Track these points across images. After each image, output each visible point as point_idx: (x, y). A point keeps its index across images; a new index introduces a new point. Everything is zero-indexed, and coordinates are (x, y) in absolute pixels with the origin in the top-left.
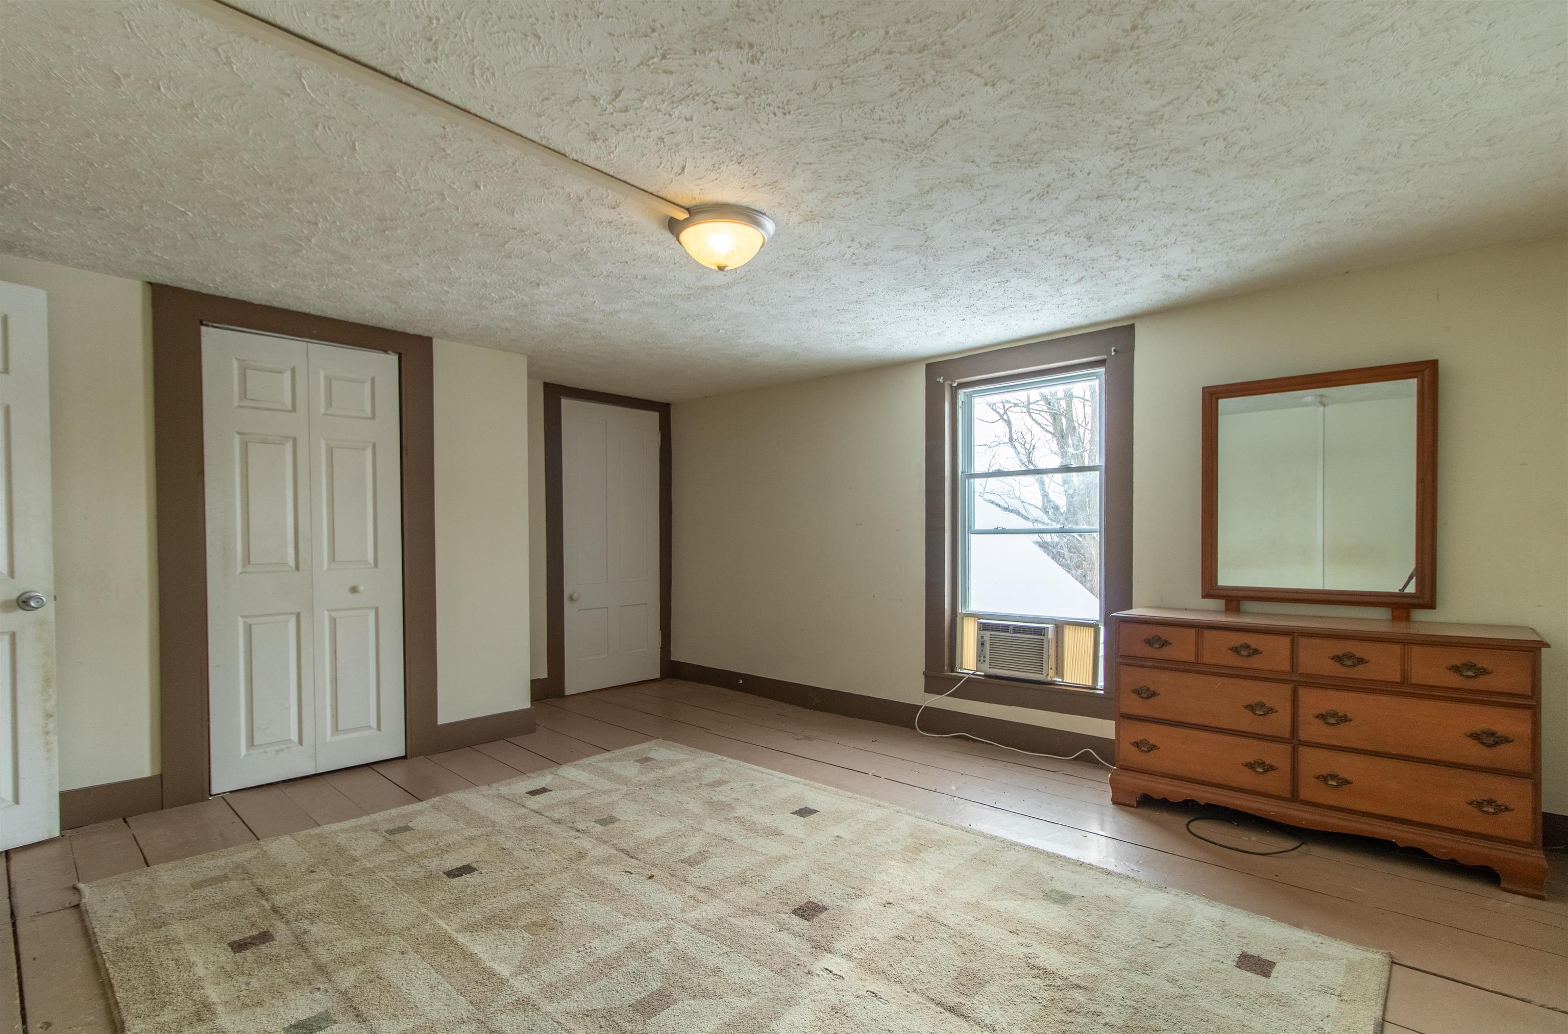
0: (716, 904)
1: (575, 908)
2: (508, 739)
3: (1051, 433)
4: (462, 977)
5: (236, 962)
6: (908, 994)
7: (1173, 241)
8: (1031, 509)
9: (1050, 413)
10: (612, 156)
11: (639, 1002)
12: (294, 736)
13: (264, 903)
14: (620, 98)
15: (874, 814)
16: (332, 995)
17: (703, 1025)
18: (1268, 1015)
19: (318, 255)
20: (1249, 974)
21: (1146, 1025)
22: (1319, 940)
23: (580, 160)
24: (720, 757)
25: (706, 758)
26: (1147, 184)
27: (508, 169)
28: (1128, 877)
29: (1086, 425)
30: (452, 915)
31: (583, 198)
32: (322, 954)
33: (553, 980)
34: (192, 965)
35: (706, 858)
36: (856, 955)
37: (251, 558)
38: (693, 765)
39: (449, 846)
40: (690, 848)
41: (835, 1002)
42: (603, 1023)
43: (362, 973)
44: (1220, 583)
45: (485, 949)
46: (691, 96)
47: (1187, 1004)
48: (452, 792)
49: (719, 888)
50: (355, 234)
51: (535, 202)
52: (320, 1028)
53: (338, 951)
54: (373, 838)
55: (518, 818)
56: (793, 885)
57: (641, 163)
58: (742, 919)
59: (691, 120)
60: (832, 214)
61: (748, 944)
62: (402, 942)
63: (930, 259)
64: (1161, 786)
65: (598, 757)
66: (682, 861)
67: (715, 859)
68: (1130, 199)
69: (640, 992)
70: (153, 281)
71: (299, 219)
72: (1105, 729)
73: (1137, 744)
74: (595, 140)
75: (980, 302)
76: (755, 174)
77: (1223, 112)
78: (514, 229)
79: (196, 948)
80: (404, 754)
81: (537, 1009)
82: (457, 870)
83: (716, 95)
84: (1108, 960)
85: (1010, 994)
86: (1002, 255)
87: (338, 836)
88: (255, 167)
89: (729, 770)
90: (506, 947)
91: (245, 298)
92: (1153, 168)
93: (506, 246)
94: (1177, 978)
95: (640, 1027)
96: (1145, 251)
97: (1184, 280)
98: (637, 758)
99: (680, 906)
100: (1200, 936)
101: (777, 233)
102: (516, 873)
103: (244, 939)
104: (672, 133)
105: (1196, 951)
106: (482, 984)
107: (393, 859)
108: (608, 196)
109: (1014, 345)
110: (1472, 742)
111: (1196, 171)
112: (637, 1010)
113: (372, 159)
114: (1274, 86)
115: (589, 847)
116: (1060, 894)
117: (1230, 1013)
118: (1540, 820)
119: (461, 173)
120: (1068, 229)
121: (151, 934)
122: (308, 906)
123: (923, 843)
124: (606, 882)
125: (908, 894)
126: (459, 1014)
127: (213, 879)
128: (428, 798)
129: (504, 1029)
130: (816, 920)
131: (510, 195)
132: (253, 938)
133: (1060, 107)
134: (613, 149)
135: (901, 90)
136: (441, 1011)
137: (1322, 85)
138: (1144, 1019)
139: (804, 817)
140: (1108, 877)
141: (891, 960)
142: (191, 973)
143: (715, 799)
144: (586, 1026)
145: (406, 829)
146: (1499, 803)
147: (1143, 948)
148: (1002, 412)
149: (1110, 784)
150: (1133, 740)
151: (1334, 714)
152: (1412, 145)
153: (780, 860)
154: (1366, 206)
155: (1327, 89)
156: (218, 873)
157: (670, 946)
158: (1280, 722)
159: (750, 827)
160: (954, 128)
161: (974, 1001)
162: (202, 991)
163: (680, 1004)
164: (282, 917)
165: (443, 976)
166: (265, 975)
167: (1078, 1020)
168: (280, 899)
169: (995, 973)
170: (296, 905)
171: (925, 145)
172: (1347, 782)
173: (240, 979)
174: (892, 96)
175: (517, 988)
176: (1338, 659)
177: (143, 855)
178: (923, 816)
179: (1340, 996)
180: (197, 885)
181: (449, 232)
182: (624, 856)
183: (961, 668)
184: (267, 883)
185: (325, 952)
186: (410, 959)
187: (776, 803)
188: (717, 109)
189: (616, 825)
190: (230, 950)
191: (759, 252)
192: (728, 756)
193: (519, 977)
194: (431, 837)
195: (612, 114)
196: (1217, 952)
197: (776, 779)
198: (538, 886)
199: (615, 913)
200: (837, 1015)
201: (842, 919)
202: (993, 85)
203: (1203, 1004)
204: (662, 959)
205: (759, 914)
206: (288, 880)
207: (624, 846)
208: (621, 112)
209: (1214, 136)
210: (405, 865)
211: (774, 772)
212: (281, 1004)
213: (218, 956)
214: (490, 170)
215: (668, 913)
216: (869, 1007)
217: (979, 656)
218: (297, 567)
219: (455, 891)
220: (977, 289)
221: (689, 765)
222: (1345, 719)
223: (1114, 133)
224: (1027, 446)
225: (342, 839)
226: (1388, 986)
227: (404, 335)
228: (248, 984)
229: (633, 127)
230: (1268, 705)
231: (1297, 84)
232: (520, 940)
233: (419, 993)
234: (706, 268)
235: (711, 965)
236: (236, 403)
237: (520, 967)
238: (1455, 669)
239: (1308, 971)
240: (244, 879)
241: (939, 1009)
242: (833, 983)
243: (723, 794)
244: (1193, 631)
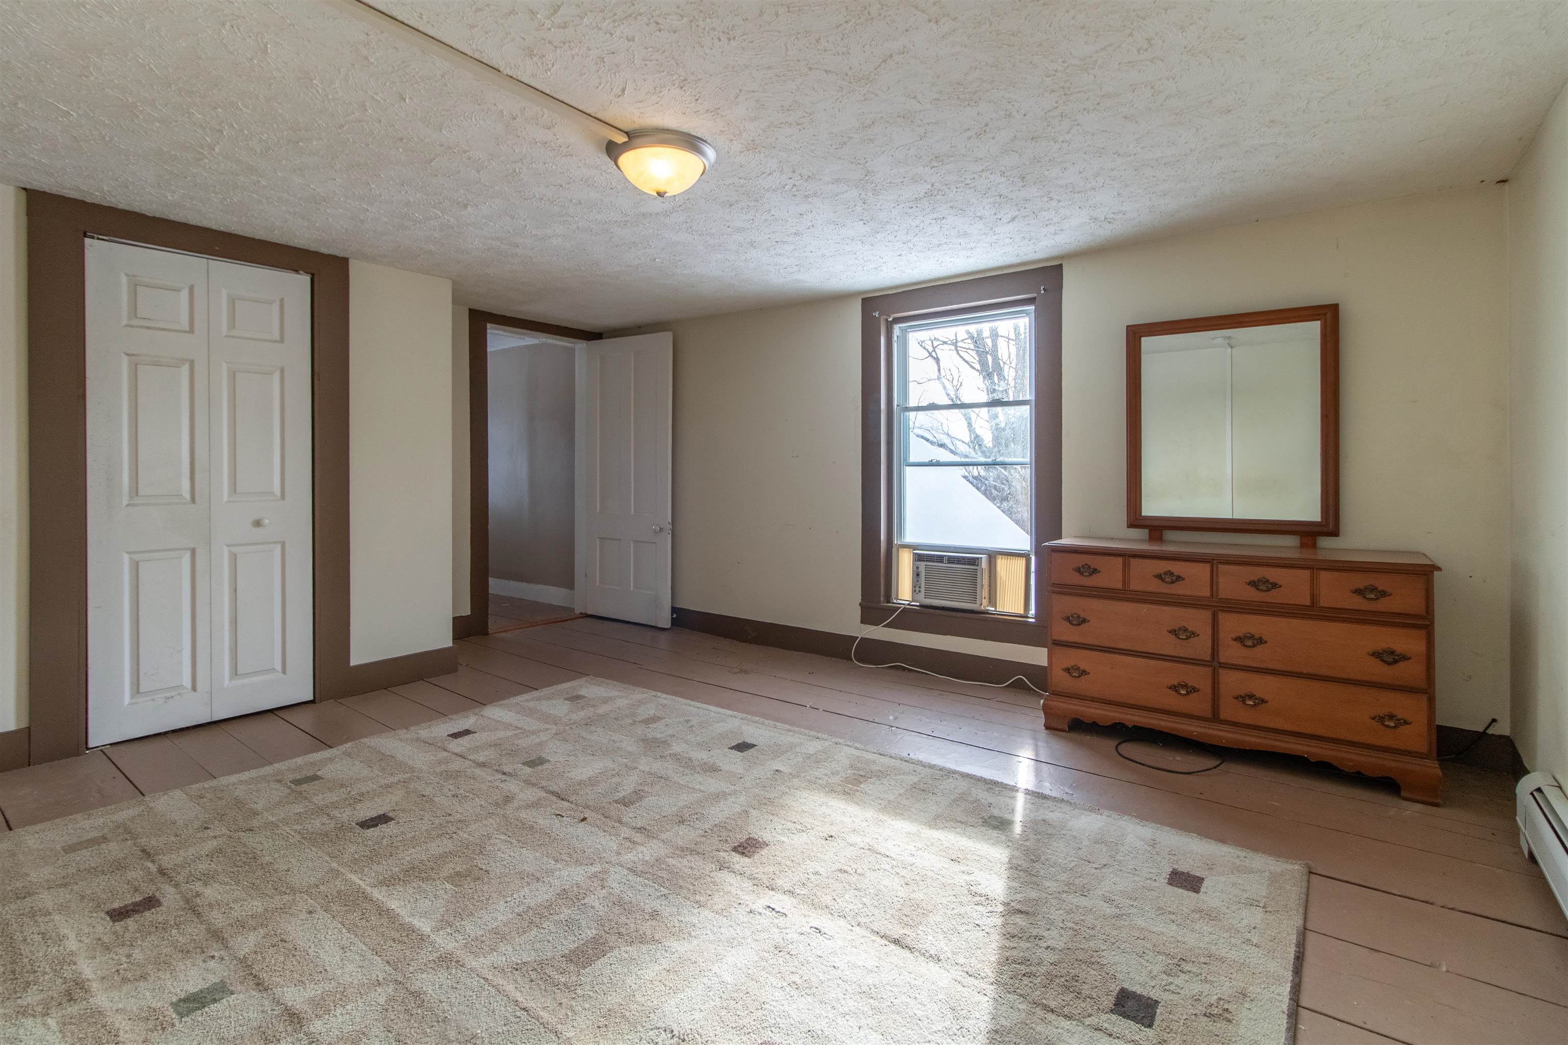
0: (653, 845)
1: (503, 855)
2: (427, 680)
3: (978, 370)
4: (377, 936)
5: (115, 933)
6: (853, 928)
7: (1101, 184)
8: (959, 444)
9: (977, 351)
10: (549, 74)
11: (573, 952)
12: (187, 681)
13: (150, 865)
14: (559, 13)
15: (813, 747)
16: (229, 962)
17: (641, 972)
18: (1200, 929)
19: (222, 165)
20: (1180, 891)
21: (1086, 947)
22: (1242, 854)
23: (514, 76)
24: (654, 693)
25: (639, 694)
26: (1079, 127)
27: (437, 82)
28: (1062, 800)
29: (1010, 363)
30: (366, 869)
31: (517, 116)
32: (218, 919)
33: (480, 933)
34: (62, 938)
35: (641, 798)
36: (798, 891)
37: (140, 486)
38: (627, 702)
39: (362, 795)
40: (625, 788)
41: (779, 940)
42: (533, 977)
43: (264, 937)
44: (1143, 514)
45: (403, 904)
46: (634, 16)
47: (1124, 923)
48: (366, 737)
49: (656, 827)
50: (264, 144)
51: (464, 118)
52: (215, 1001)
53: (236, 914)
54: (276, 790)
55: (439, 763)
56: (733, 822)
57: (580, 82)
58: (680, 859)
59: (633, 40)
60: (774, 144)
61: (687, 885)
62: (309, 900)
63: (870, 194)
64: (1093, 711)
65: (525, 696)
66: (617, 802)
67: (651, 798)
68: (1063, 142)
69: (574, 941)
70: (28, 187)
71: (201, 126)
72: (1037, 656)
73: (1067, 670)
74: (531, 55)
75: (916, 239)
76: (697, 100)
77: (1152, 61)
78: (442, 145)
79: (67, 919)
80: (312, 698)
81: (461, 966)
82: (372, 819)
83: (659, 16)
84: (1047, 884)
85: (954, 923)
86: (940, 192)
87: (236, 788)
88: (152, 66)
89: (664, 706)
90: (427, 901)
91: (137, 210)
92: (1086, 112)
93: (433, 164)
94: (1113, 898)
95: (574, 978)
96: (1075, 193)
97: (1110, 223)
98: (567, 696)
99: (615, 848)
100: (1132, 855)
101: (718, 161)
102: (437, 821)
103: (126, 906)
104: (613, 53)
105: (1130, 871)
106: (400, 942)
107: (299, 811)
108: (543, 116)
109: (948, 282)
110: (1374, 661)
111: (1125, 117)
112: (571, 960)
113: (286, 64)
114: (1199, 38)
115: (517, 791)
116: (999, 820)
117: (1164, 930)
118: (1434, 731)
119: (385, 84)
120: (1003, 169)
121: (13, 906)
122: (200, 866)
123: (862, 773)
124: (535, 826)
125: (850, 827)
126: (375, 976)
127: (88, 841)
128: (339, 745)
129: (424, 989)
130: (757, 856)
131: (438, 110)
132: (135, 904)
133: (1000, 47)
134: (550, 66)
135: (847, 22)
136: (354, 974)
137: (1242, 39)
138: (1084, 941)
139: (742, 752)
140: (1044, 801)
141: (834, 894)
142: (61, 948)
143: (650, 736)
144: (516, 981)
145: (315, 778)
146: (1399, 717)
147: (1080, 870)
148: (931, 349)
149: (1043, 710)
150: (1065, 666)
151: (1252, 637)
152: (1319, 102)
153: (718, 797)
154: (1277, 157)
155: (1246, 44)
156: (95, 834)
157: (604, 891)
158: (1201, 647)
159: (687, 764)
160: (897, 63)
161: (919, 932)
162: (74, 967)
163: (616, 952)
164: (171, 879)
165: (356, 935)
166: (149, 945)
167: (1021, 945)
168: (167, 860)
169: (938, 902)
170: (187, 865)
171: (868, 79)
172: (1263, 701)
173: (121, 951)
174: (837, 27)
175: (439, 945)
176: (1254, 584)
177: (5, 818)
178: (862, 747)
179: (1264, 907)
180: (70, 849)
181: (370, 146)
182: (554, 798)
183: (897, 599)
184: (153, 842)
185: (221, 916)
186: (319, 919)
187: (712, 739)
188: (660, 30)
189: (546, 766)
190: (108, 919)
191: (699, 180)
192: (663, 692)
193: (441, 933)
194: (342, 786)
195: (549, 29)
196: (1150, 870)
197: (712, 714)
198: (461, 833)
199: (545, 859)
200: (781, 954)
201: (783, 855)
202: (937, 22)
203: (1139, 923)
204: (596, 904)
205: (698, 853)
206: (178, 838)
207: (555, 788)
208: (559, 27)
209: (1142, 84)
210: (313, 817)
211: (710, 707)
212: (168, 976)
213: (94, 927)
214: (417, 82)
215: (602, 856)
216: (813, 944)
217: (914, 586)
218: (193, 500)
219: (370, 843)
220: (914, 225)
221: (623, 702)
222: (1261, 641)
223: (1050, 77)
224: (955, 383)
225: (240, 792)
226: (1307, 895)
227: (317, 255)
228: (129, 956)
229: (572, 45)
230: (1190, 629)
231: (1219, 37)
232: (442, 892)
233: (329, 956)
234: (645, 193)
235: (648, 909)
236: (125, 322)
237: (442, 921)
238: (1359, 592)
239: (1234, 884)
240: (126, 839)
241: (884, 942)
242: (776, 921)
243: (657, 731)
244: (1120, 560)
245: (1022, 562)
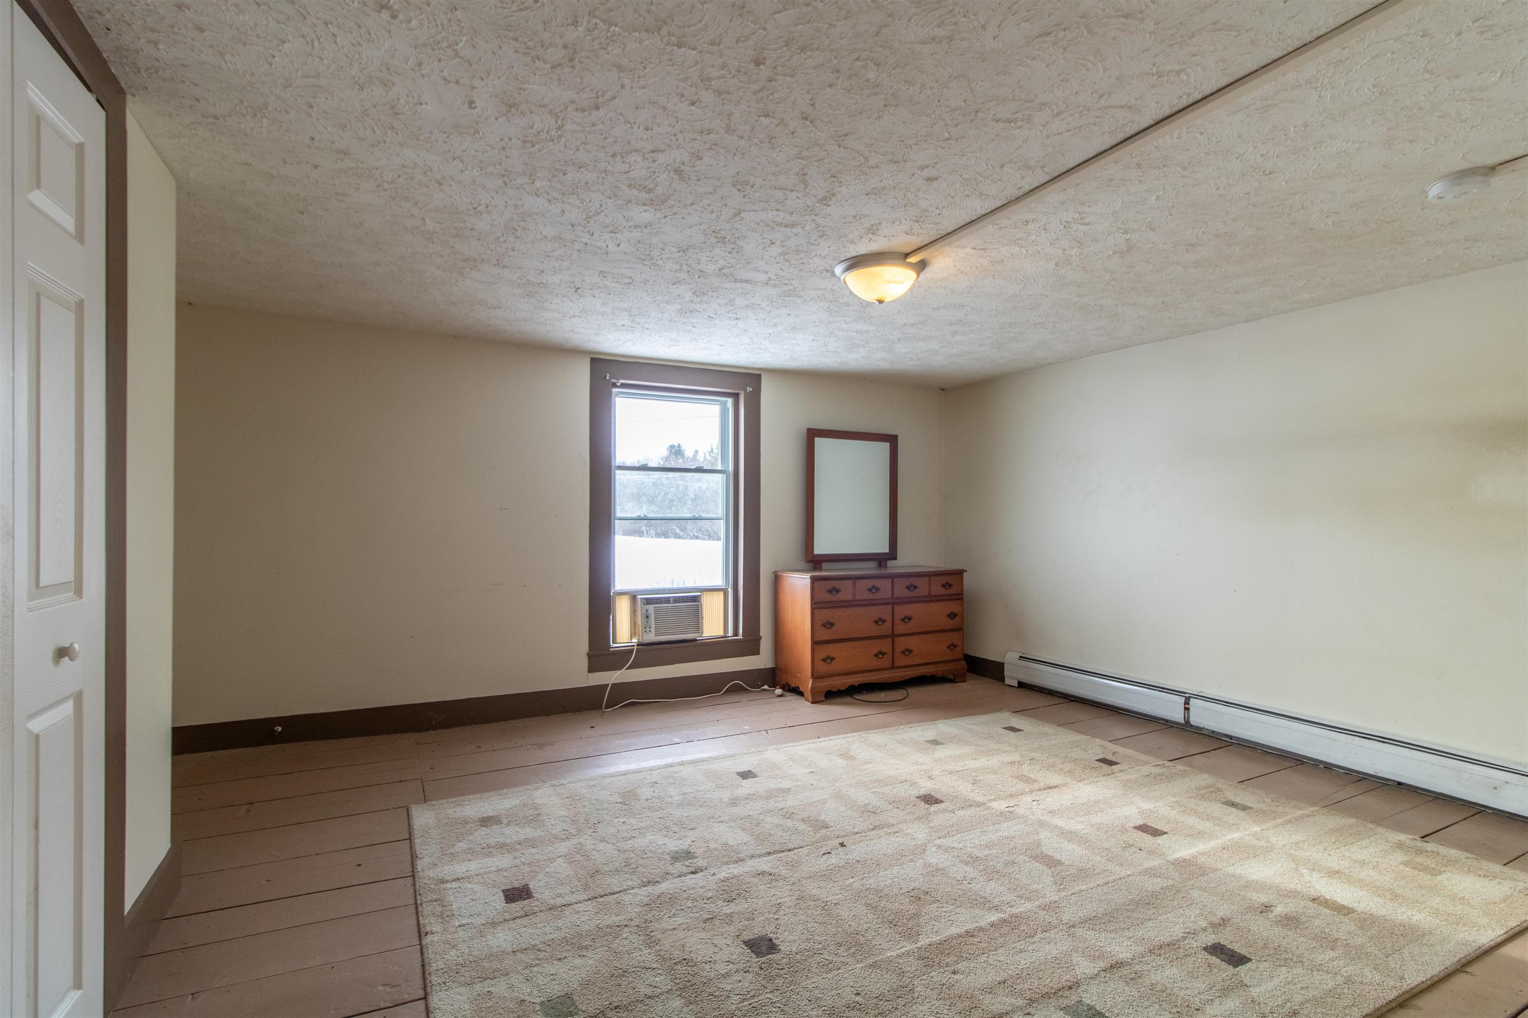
64: (838, 682)
73: (824, 660)
110: (948, 619)
146: (955, 644)
150: (822, 657)
151: (908, 617)
158: (888, 627)
172: (911, 651)
176: (908, 587)
183: (614, 642)
222: (911, 618)
226: (1031, 718)
230: (883, 618)
238: (943, 586)
244: (851, 581)
245: (721, 594)
